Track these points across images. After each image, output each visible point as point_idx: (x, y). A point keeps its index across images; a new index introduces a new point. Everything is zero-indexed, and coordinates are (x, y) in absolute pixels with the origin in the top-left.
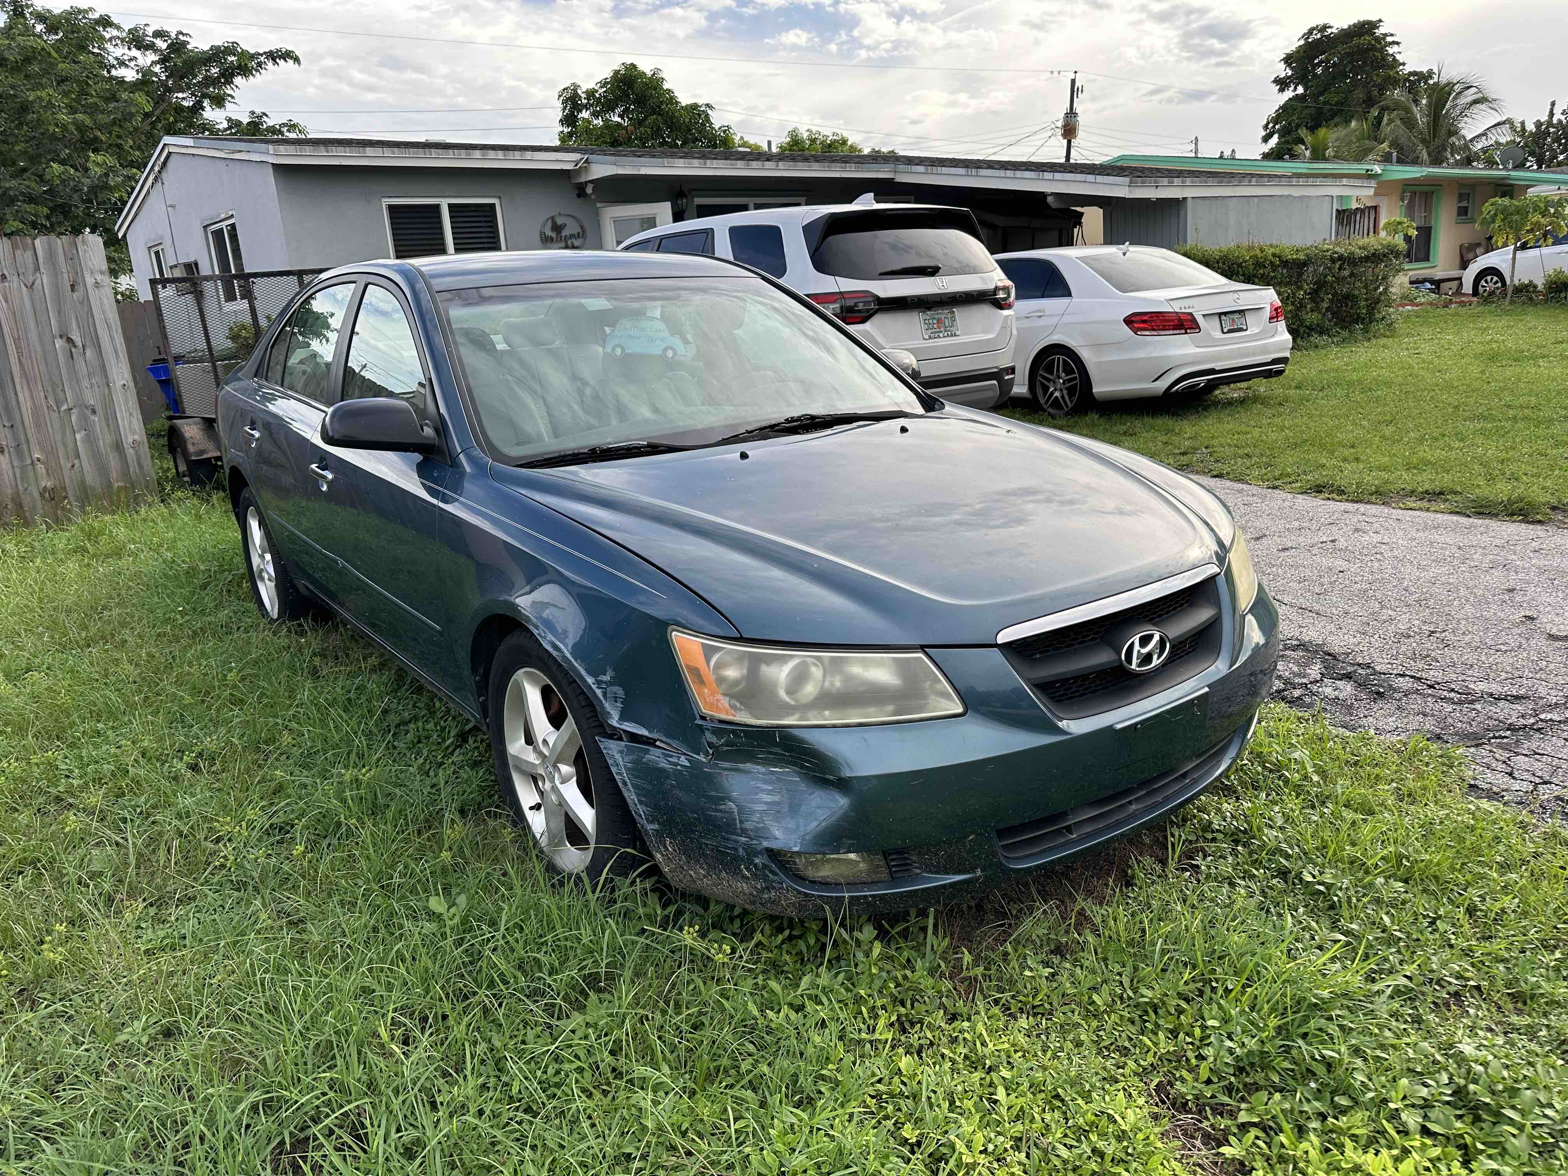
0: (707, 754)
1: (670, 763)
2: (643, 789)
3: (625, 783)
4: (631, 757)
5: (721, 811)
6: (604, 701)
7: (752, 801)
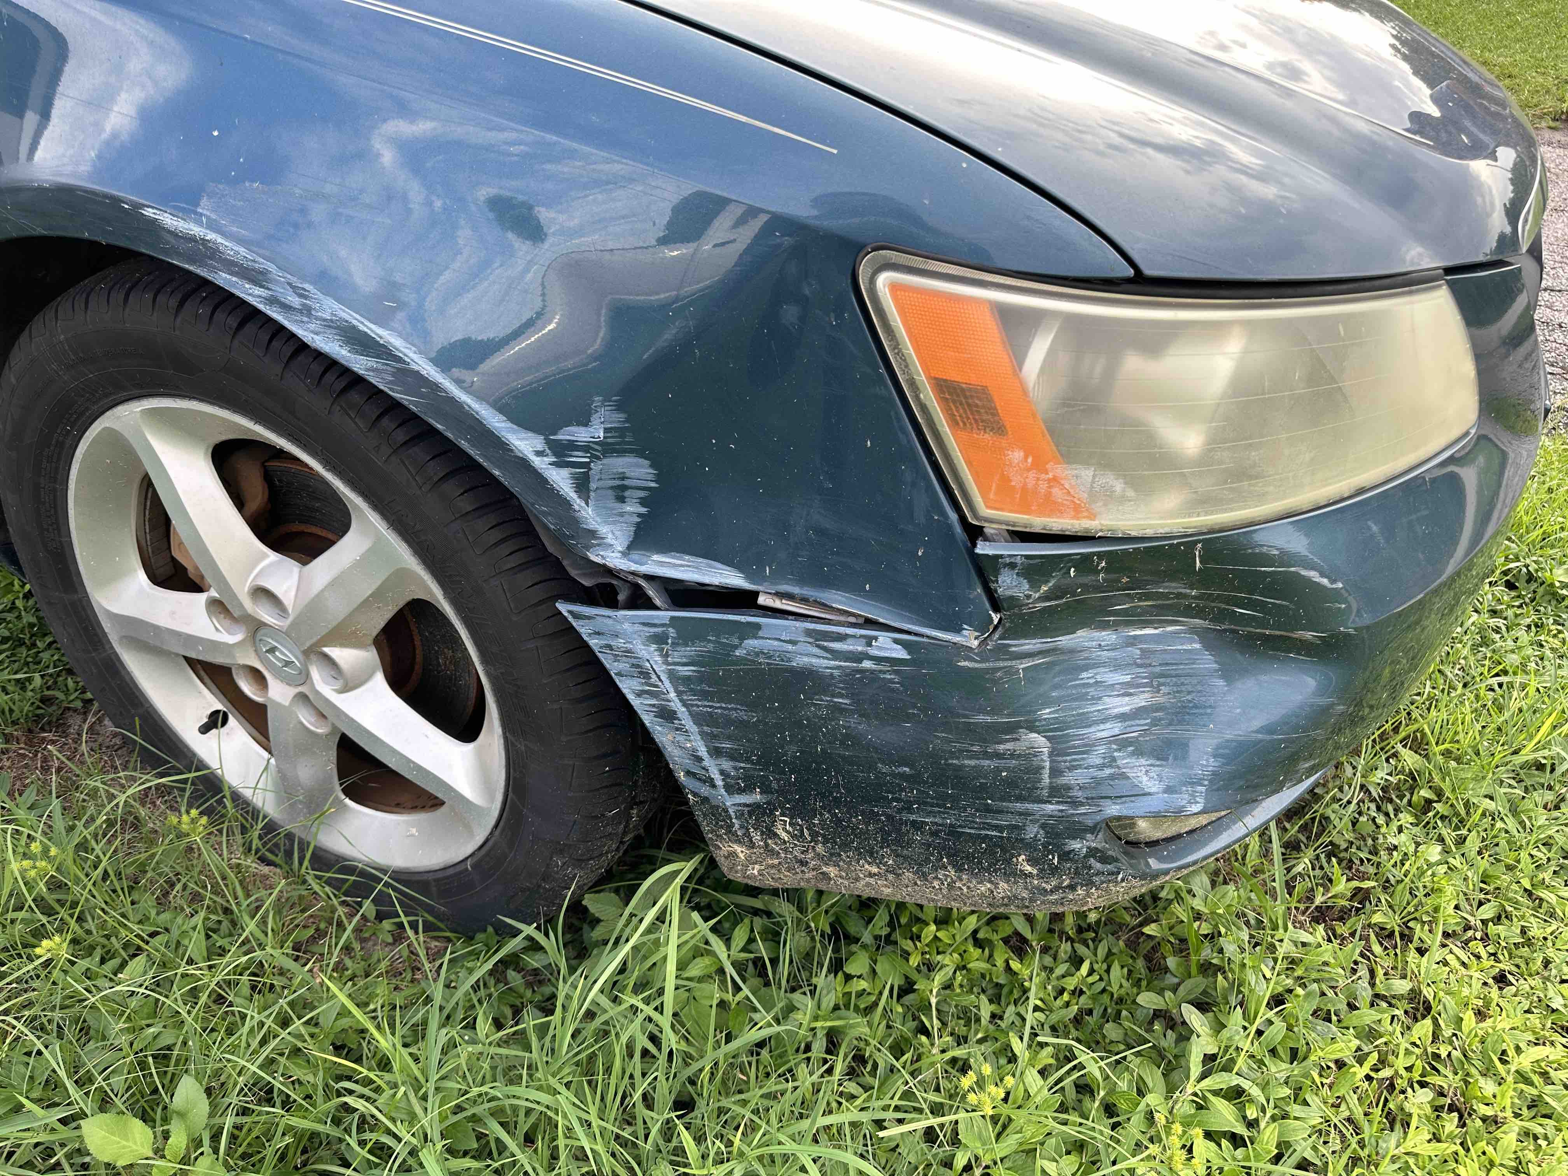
0: (983, 626)
1: (836, 655)
2: (729, 722)
3: (667, 715)
4: (690, 651)
5: (998, 756)
6: (577, 502)
7: (1085, 721)
